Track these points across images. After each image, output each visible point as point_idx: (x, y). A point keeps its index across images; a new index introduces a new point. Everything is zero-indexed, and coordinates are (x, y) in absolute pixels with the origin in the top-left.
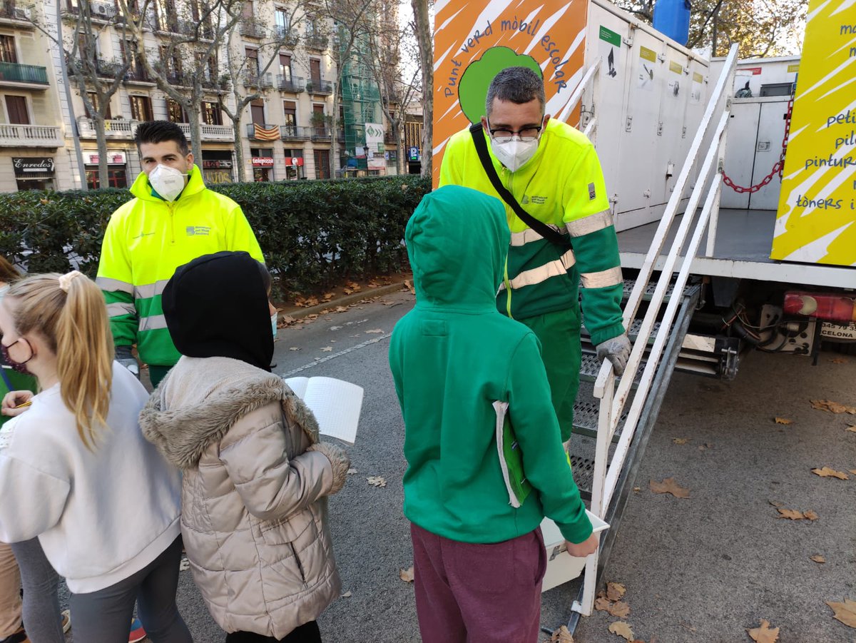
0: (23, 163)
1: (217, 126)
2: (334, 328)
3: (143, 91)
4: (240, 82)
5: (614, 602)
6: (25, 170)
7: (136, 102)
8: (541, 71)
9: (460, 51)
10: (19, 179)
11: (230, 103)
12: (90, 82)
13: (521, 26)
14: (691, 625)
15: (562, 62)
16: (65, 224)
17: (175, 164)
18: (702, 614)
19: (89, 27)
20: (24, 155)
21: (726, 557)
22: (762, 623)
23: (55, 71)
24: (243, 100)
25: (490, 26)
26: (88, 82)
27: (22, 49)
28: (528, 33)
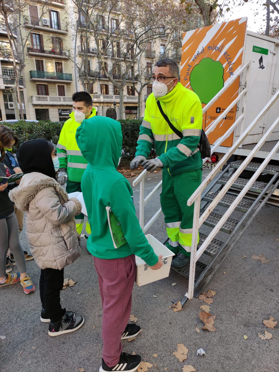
0: (61, 111)
1: (133, 96)
2: (149, 179)
3: (105, 82)
4: (143, 77)
5: (208, 297)
6: (62, 114)
7: (103, 86)
8: (223, 67)
9: (191, 61)
10: (60, 117)
11: (138, 87)
12: (86, 79)
13: (216, 48)
14: (238, 313)
15: (232, 64)
16: (50, 132)
17: (82, 110)
18: (246, 310)
19: (87, 57)
20: (62, 108)
21: (272, 290)
22: (271, 318)
23: (75, 75)
24: (143, 85)
25: (203, 49)
26: (85, 79)
27: (64, 67)
28: (219, 51)
